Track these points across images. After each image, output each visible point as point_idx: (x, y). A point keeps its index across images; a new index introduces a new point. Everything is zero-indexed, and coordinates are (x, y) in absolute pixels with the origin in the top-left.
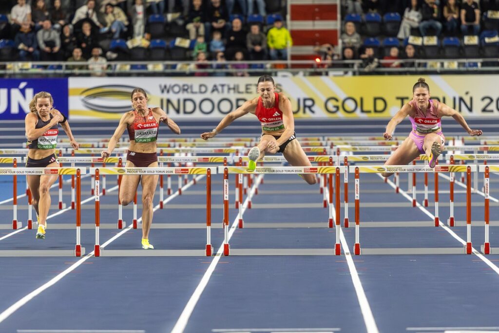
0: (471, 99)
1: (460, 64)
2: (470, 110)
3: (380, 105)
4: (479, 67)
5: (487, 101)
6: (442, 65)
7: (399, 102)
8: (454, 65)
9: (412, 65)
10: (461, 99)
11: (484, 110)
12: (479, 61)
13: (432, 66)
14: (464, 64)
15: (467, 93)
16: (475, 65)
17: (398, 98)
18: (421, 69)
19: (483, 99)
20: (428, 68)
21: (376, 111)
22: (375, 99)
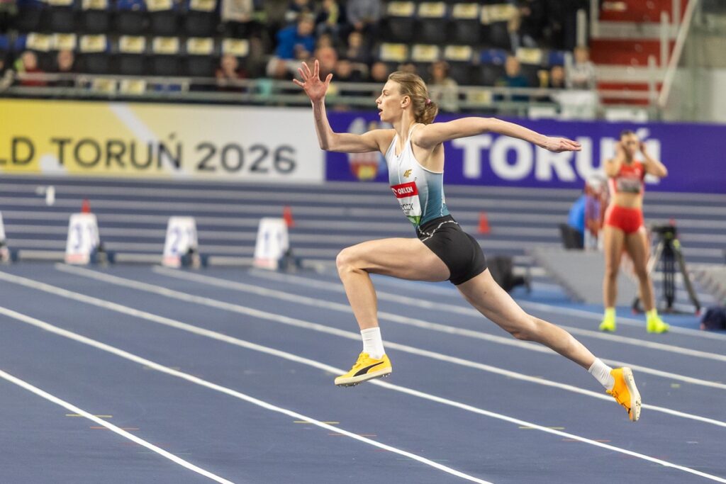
0: (179, 148)
1: (149, 87)
2: (177, 164)
3: (23, 151)
4: (184, 93)
5: (205, 152)
6: (118, 86)
7: (56, 148)
8: (138, 86)
9: (71, 84)
10: (162, 148)
11: (202, 166)
12: (185, 82)
13: (100, 87)
14: (158, 87)
15: (172, 136)
16: (176, 88)
17: (54, 140)
18: (83, 92)
19: (201, 147)
20: (94, 90)
21: (15, 160)
22: (15, 141)
